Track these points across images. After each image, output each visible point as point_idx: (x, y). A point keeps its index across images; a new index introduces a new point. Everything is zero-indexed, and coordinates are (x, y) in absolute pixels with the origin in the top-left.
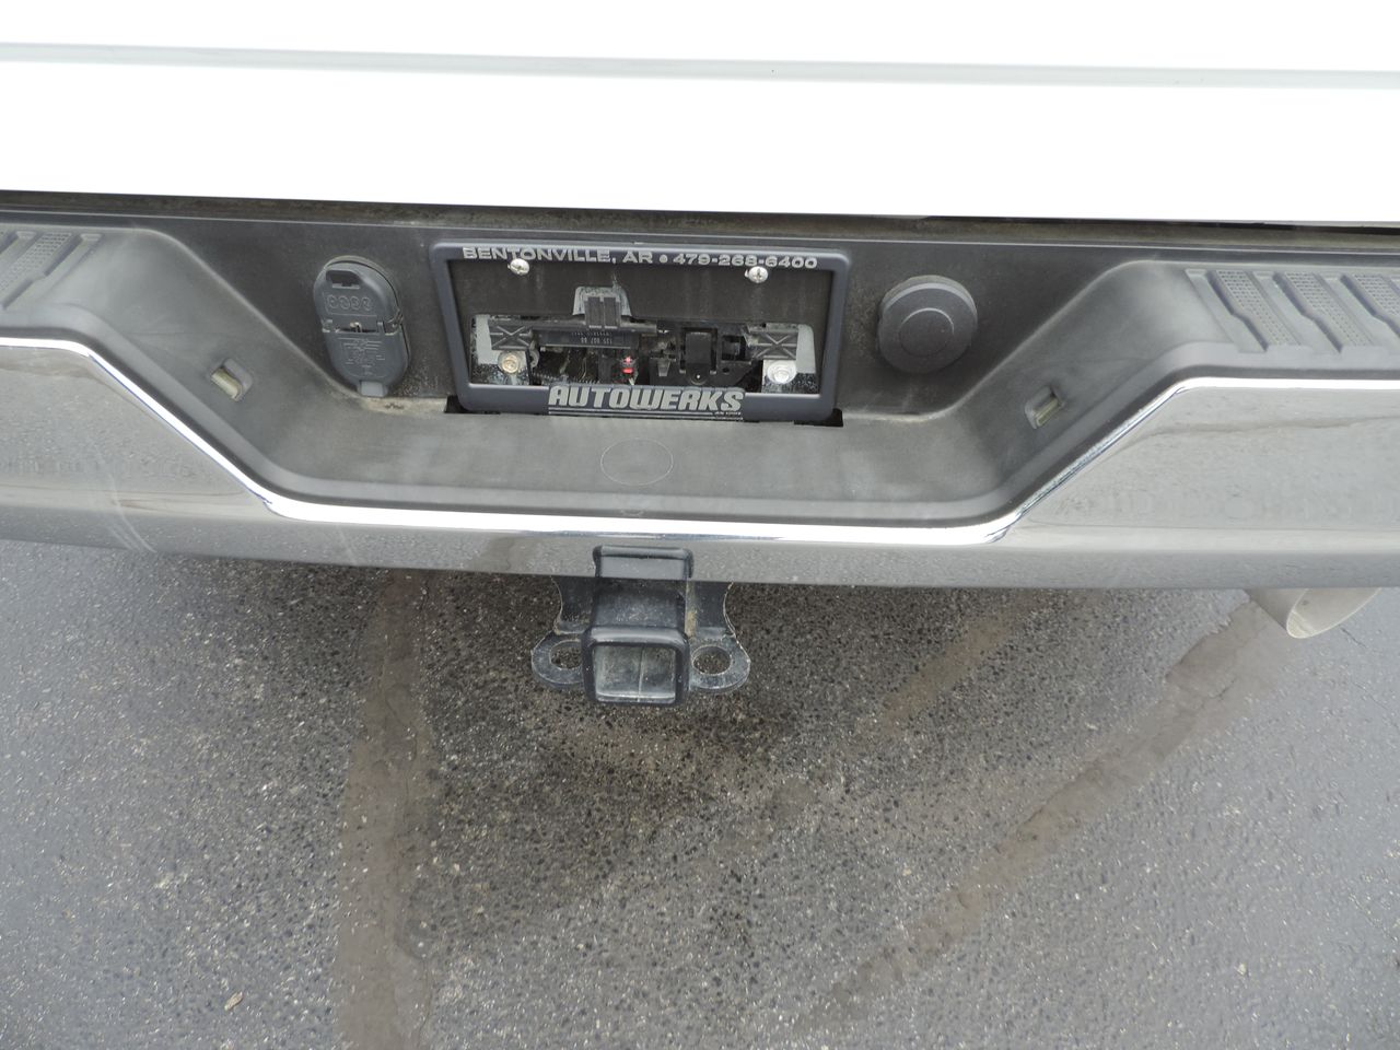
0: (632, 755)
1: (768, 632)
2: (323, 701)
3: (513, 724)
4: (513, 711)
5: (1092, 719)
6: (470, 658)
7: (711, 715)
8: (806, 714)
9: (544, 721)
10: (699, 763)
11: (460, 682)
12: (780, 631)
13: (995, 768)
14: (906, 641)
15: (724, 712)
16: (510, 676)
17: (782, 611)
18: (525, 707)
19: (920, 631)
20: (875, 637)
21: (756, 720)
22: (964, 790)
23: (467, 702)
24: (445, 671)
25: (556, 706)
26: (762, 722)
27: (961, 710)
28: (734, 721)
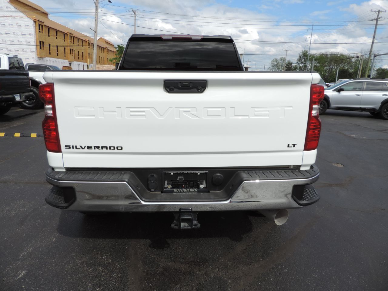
0: (179, 267)
1: (202, 248)
2: (122, 262)
3: (157, 264)
4: (157, 262)
5: (261, 258)
6: (148, 254)
7: (193, 261)
8: (210, 260)
9: (163, 263)
10: (192, 268)
11: (147, 258)
12: (204, 248)
13: (244, 266)
14: (227, 248)
15: (195, 260)
16: (156, 257)
17: (204, 245)
18: (159, 261)
19: (230, 247)
20: (222, 248)
21: (201, 261)
22: (239, 269)
23: (149, 261)
24: (144, 256)
25: (165, 261)
26: (202, 261)
27: (238, 258)
28: (197, 262)
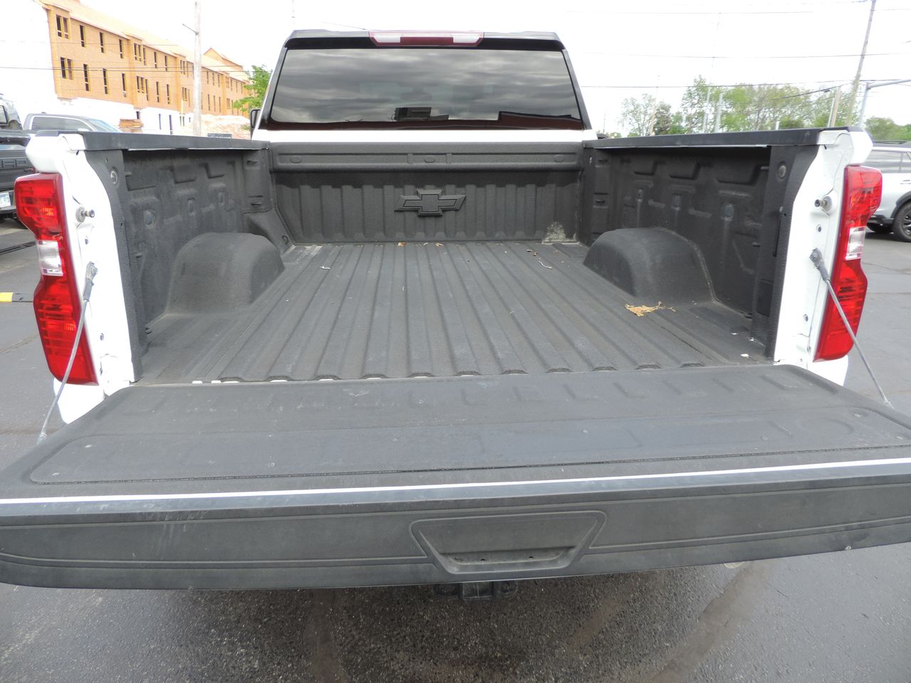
0: (449, 677)
1: (505, 614)
2: (289, 666)
3: (388, 668)
4: (387, 662)
5: (667, 641)
6: (360, 639)
7: (484, 655)
8: (530, 651)
9: (403, 665)
10: (482, 678)
11: (357, 650)
12: (511, 613)
13: (625, 667)
14: (572, 613)
15: (490, 653)
16: (382, 646)
17: (510, 605)
18: (392, 659)
19: (578, 608)
20: (558, 613)
21: (507, 656)
22: (612, 679)
23: (362, 660)
24: (349, 646)
25: (407, 658)
26: (509, 656)
27: (604, 642)
28: (496, 657)
